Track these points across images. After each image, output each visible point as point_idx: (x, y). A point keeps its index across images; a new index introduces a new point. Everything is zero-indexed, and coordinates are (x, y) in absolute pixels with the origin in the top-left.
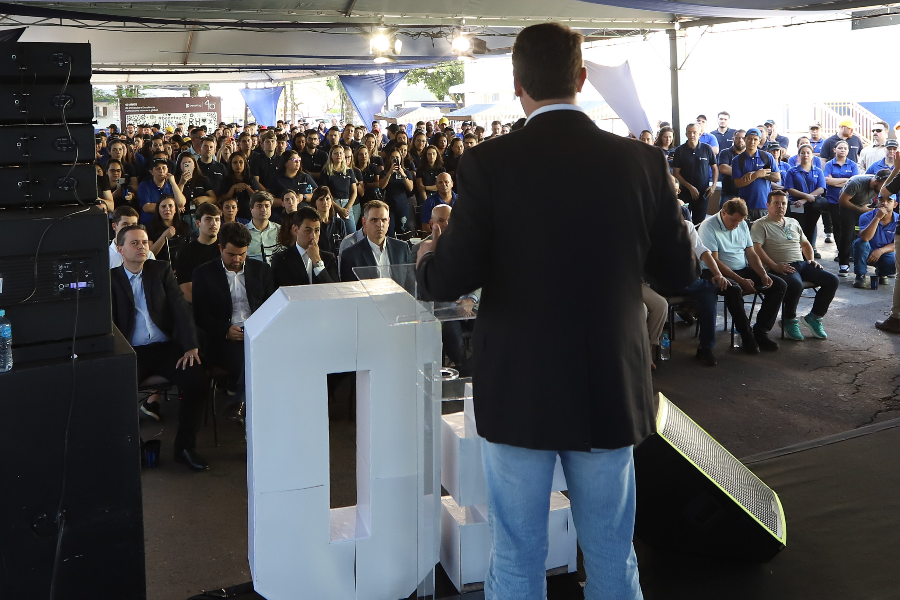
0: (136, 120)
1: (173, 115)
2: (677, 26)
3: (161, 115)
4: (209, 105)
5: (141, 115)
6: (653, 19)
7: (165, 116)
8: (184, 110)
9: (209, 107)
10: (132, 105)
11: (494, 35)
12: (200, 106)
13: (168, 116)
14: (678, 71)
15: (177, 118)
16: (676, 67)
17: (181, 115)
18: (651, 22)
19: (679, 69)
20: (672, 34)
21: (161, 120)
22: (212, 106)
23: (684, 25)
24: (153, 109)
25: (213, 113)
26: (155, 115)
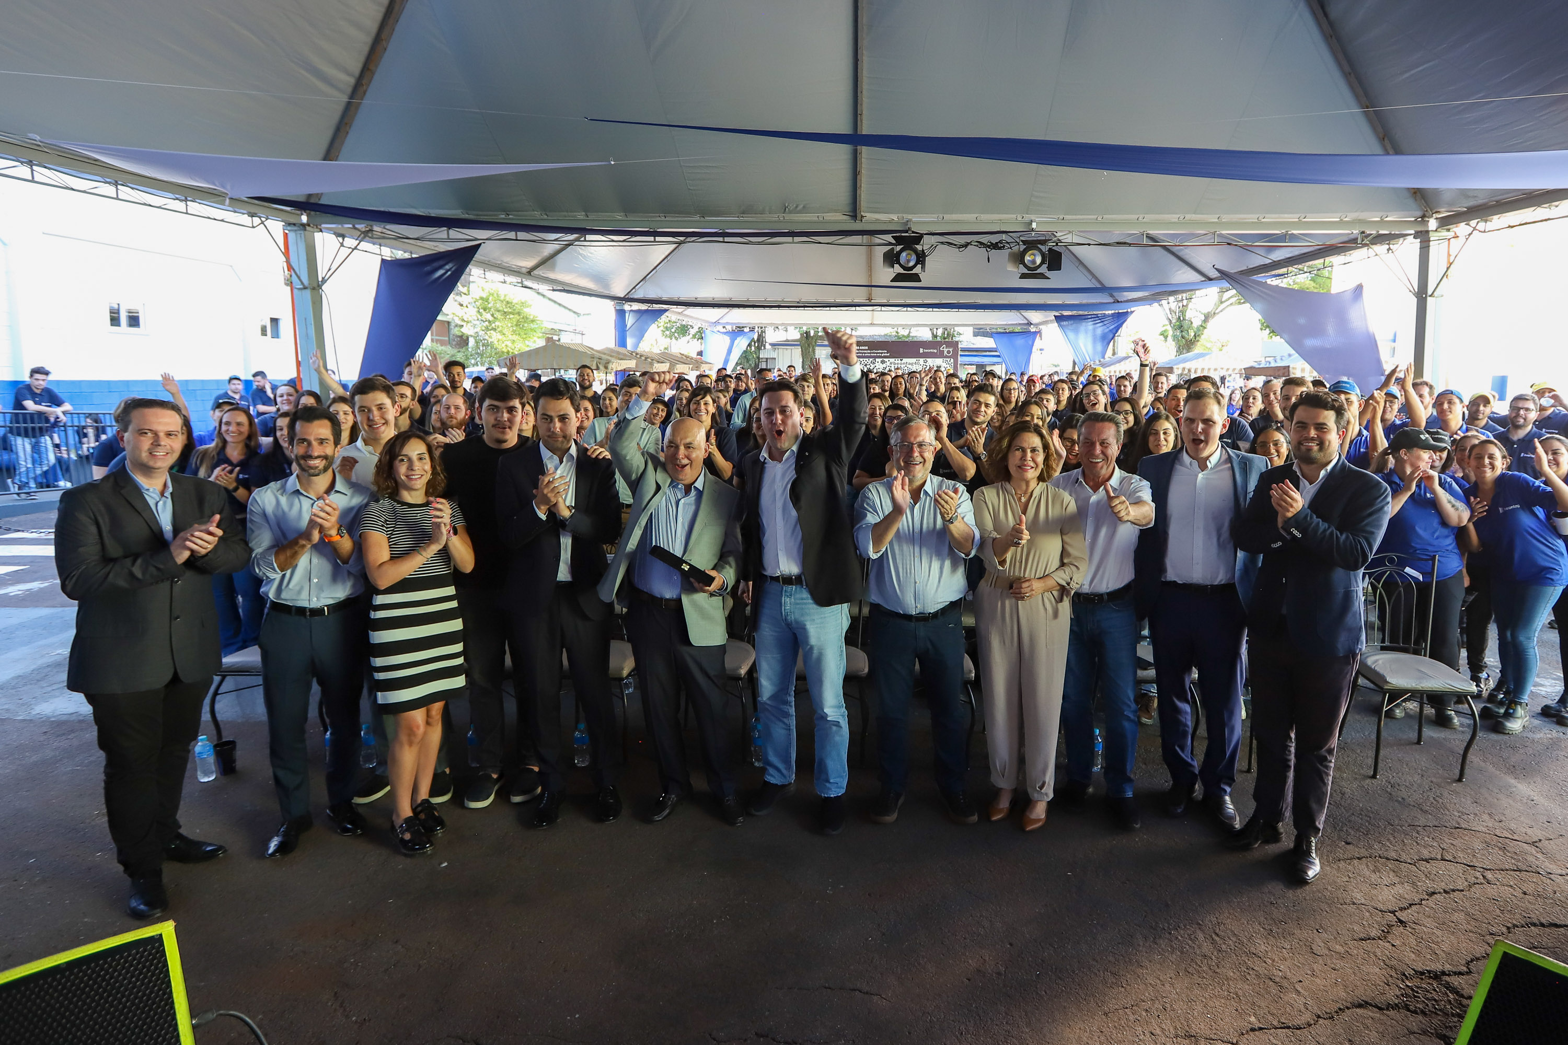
0: (866, 365)
1: (905, 360)
2: (1432, 224)
3: (892, 360)
4: (946, 350)
5: (871, 359)
6: (1381, 214)
7: (896, 362)
8: (918, 355)
9: (945, 352)
10: (863, 348)
11: (1089, 245)
12: (935, 351)
13: (900, 361)
14: (1429, 299)
15: (910, 364)
16: (1426, 294)
17: (914, 360)
18: (1379, 219)
19: (1430, 296)
20: (1424, 237)
21: (893, 366)
22: (949, 352)
23: (1445, 223)
24: (884, 353)
25: (949, 360)
26: (886, 360)
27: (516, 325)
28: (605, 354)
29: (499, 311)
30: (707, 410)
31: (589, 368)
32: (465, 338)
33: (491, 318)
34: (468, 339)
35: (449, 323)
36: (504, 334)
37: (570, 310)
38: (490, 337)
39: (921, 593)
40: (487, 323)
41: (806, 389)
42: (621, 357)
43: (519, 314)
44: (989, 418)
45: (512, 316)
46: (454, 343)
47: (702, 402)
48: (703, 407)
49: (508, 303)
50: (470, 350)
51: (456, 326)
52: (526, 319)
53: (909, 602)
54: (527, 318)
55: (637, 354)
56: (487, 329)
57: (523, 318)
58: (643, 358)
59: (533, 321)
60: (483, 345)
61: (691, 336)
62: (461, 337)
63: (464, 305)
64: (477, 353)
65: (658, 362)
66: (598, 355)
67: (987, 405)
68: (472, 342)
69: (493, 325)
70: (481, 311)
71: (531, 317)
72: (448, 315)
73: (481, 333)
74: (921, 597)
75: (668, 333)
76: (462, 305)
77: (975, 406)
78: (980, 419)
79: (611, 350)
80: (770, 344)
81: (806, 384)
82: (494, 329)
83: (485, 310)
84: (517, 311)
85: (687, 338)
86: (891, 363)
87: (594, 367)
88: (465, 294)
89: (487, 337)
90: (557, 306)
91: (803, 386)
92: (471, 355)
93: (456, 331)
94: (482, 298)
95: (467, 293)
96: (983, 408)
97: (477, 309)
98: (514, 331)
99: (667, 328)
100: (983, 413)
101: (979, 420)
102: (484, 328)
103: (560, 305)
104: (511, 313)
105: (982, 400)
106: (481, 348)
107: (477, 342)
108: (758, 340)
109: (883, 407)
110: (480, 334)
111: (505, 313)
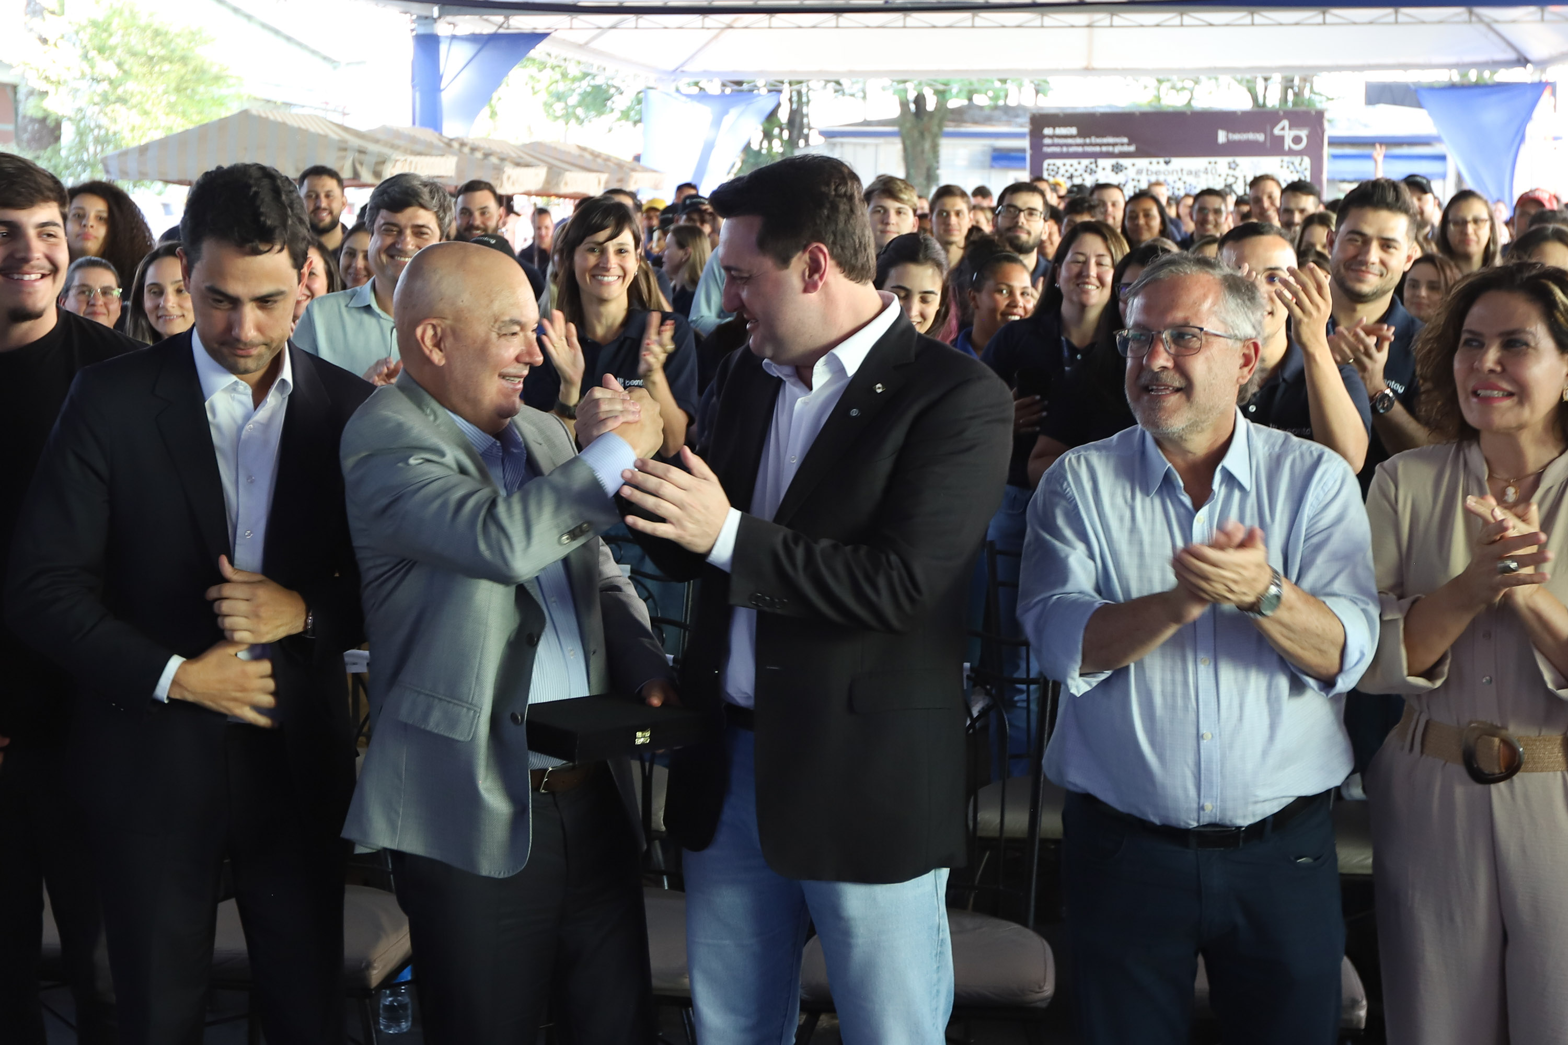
0: (1071, 177)
1: (1177, 163)
3: (1142, 163)
4: (1289, 136)
5: (1087, 162)
7: (1154, 167)
8: (1211, 149)
9: (1288, 141)
10: (1064, 131)
12: (1260, 137)
13: (1162, 166)
15: (1190, 173)
17: (1200, 163)
22: (1297, 140)
24: (1122, 143)
25: (1297, 160)
26: (1123, 161)
27: (178, 90)
28: (377, 141)
29: (134, 54)
30: (623, 269)
31: (333, 174)
32: (51, 123)
33: (114, 73)
34: (58, 126)
35: (15, 88)
36: (146, 113)
37: (314, 52)
38: (114, 120)
39: (1216, 767)
40: (105, 86)
41: (893, 218)
42: (418, 148)
43: (184, 60)
44: (1397, 279)
45: (166, 67)
46: (26, 136)
47: (611, 246)
48: (613, 260)
49: (157, 33)
50: (63, 153)
51: (31, 93)
52: (200, 73)
53: (1180, 793)
54: (203, 72)
55: (463, 144)
56: (105, 98)
57: (194, 71)
58: (479, 155)
59: (217, 78)
60: (97, 141)
61: (617, 114)
62: (43, 120)
63: (51, 42)
64: (80, 162)
65: (518, 164)
66: (355, 142)
67: (1387, 244)
68: (68, 134)
69: (120, 91)
70: (93, 54)
71: (214, 70)
72: (10, 67)
73: (91, 111)
74: (1217, 779)
75: (559, 107)
76: (45, 41)
77: (1351, 250)
78: (1371, 282)
79: (397, 134)
80: (822, 133)
81: (892, 205)
82: (122, 100)
83: (101, 50)
84: (178, 53)
85: (608, 119)
86: (1139, 172)
87: (346, 174)
88: (53, 13)
89: (104, 121)
90: (281, 41)
91: (886, 211)
92: (67, 167)
93: (30, 108)
94: (94, 24)
95: (57, 10)
96: (1375, 254)
97: (80, 52)
98: (172, 106)
99: (559, 97)
100: (1376, 268)
101: (1366, 288)
102: (97, 99)
103: (289, 39)
104: (163, 59)
105: (1369, 230)
106: (91, 149)
107: (81, 134)
108: (791, 123)
109: (1107, 260)
110: (88, 114)
111: (151, 58)
